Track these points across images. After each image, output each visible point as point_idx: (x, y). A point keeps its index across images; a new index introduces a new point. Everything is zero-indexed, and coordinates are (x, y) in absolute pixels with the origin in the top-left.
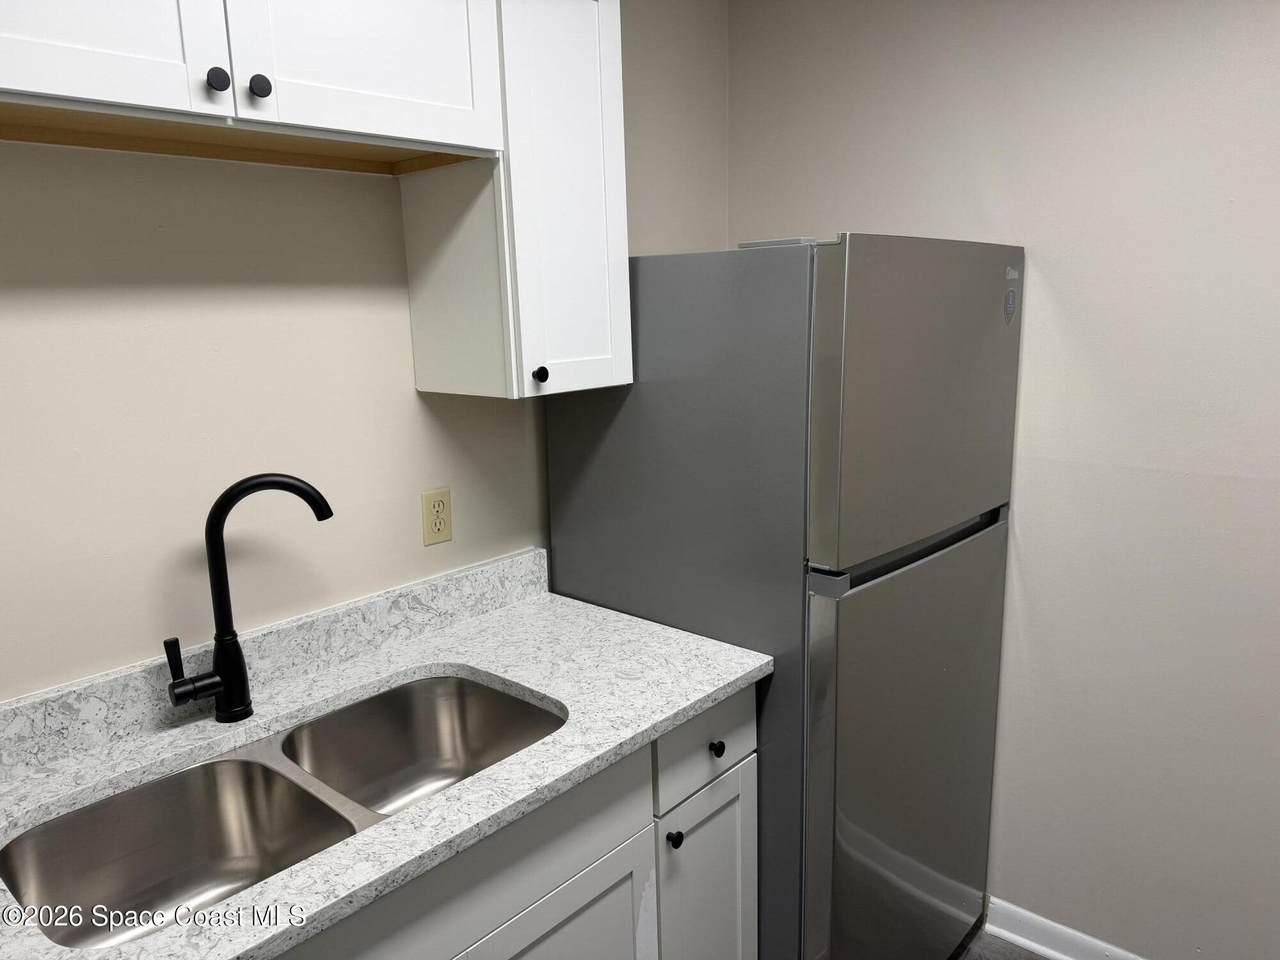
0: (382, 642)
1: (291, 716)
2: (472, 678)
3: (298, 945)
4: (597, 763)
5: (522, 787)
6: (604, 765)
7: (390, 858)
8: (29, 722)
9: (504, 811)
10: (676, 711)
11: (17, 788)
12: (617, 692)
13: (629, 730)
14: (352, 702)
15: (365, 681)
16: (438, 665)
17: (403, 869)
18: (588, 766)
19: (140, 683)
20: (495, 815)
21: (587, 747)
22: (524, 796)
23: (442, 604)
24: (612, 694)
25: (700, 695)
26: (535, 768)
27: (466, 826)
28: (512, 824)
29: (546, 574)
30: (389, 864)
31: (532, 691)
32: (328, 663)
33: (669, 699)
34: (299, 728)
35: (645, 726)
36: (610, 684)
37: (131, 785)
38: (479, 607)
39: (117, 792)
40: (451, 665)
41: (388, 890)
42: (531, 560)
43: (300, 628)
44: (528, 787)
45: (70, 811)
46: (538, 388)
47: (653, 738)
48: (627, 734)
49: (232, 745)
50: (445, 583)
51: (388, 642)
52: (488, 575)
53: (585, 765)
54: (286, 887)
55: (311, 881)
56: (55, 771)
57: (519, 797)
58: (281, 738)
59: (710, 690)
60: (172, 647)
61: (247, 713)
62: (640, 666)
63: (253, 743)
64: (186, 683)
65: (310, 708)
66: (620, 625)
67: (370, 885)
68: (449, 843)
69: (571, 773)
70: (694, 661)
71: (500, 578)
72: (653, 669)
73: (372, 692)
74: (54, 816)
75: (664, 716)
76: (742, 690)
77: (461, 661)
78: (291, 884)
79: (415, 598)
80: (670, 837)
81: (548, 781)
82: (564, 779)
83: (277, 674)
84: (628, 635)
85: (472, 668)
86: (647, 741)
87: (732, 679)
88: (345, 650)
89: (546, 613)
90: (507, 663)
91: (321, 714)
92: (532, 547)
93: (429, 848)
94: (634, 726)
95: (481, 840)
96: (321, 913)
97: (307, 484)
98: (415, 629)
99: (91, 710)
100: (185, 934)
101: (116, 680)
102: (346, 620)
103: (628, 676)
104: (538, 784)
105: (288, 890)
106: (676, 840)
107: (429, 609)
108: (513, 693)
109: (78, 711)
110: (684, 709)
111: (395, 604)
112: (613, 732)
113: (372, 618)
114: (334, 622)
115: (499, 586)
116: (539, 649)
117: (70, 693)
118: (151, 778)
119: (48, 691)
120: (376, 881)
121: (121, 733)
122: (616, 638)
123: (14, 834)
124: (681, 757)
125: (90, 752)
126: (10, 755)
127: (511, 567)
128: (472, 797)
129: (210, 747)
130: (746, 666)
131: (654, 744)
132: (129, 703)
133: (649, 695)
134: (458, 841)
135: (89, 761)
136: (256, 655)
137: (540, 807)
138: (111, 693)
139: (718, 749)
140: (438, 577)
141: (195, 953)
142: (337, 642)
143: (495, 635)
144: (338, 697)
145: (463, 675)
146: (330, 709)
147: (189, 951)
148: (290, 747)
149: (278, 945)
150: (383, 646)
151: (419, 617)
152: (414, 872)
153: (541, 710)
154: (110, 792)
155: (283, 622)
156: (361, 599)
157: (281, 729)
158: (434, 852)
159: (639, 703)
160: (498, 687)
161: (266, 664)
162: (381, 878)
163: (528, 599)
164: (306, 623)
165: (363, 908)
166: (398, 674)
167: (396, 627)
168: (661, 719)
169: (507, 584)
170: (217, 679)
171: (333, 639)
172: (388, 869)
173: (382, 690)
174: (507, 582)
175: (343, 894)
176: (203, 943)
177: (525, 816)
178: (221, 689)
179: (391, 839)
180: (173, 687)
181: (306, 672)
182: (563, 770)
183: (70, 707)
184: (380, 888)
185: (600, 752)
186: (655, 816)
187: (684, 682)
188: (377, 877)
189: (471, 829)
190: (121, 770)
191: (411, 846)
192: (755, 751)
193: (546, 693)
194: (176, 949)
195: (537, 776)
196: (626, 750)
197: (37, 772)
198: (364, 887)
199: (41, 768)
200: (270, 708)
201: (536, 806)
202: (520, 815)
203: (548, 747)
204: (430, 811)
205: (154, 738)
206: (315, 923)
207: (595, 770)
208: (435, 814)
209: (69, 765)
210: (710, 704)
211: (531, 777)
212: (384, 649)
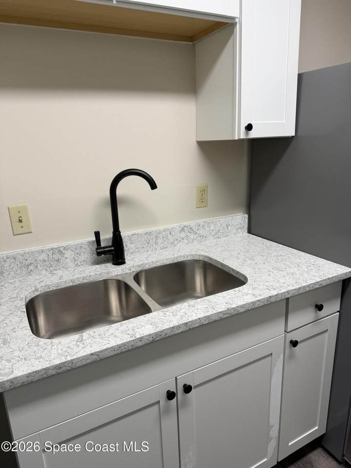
0: (177, 244)
1: (139, 266)
2: (209, 262)
3: (117, 354)
4: (258, 303)
5: (221, 307)
6: (261, 304)
7: (160, 325)
8: (47, 255)
9: (212, 315)
10: (300, 286)
11: (41, 278)
12: (272, 275)
13: (275, 291)
14: (162, 264)
15: (168, 257)
16: (197, 255)
17: (165, 331)
18: (253, 303)
19: (86, 247)
20: (208, 316)
21: (254, 295)
22: (221, 310)
23: (201, 232)
24: (269, 275)
25: (313, 282)
26: (229, 299)
27: (195, 318)
28: (215, 321)
29: (247, 225)
30: (159, 328)
31: (233, 270)
32: (156, 249)
33: (297, 281)
34: (141, 272)
35: (283, 291)
36: (269, 271)
37: (79, 283)
38: (217, 235)
39: (74, 284)
40: (202, 256)
41: (158, 339)
42: (240, 219)
43: (146, 234)
44: (224, 307)
45: (57, 288)
46: (247, 134)
47: (287, 297)
48: (274, 293)
49: (116, 273)
50: (203, 224)
51: (179, 244)
52: (221, 222)
53: (252, 302)
54: (118, 329)
55: (127, 329)
56: (54, 274)
57: (219, 310)
58: (134, 273)
59: (318, 280)
60: (97, 234)
61: (123, 262)
62: (285, 266)
63: (124, 274)
64: (101, 248)
65: (146, 264)
66: (278, 248)
67: (150, 335)
68: (186, 324)
69: (244, 305)
70: (312, 267)
71: (226, 225)
72: (291, 268)
73: (171, 262)
74: (51, 289)
75: (293, 288)
76: (335, 283)
77: (206, 254)
78: (119, 329)
79: (191, 228)
80: (291, 342)
81: (234, 306)
82: (242, 307)
83: (137, 250)
84: (281, 253)
85: (210, 258)
86: (283, 297)
87: (331, 276)
88: (162, 245)
89: (244, 241)
90: (224, 258)
91: (150, 267)
92: (242, 214)
93: (177, 324)
94: (278, 290)
95: (201, 326)
96: (128, 342)
97: (147, 174)
98: (190, 241)
99: (68, 254)
100: (76, 340)
101: (78, 244)
102: (164, 233)
103: (279, 269)
104: (229, 306)
105: (118, 331)
106: (294, 344)
107: (196, 233)
108: (225, 269)
109: (64, 254)
110: (304, 287)
111: (183, 230)
112: (267, 290)
113: (173, 234)
114: (159, 233)
115: (226, 229)
116: (239, 254)
117: (61, 247)
118: (86, 281)
119: (55, 245)
120: (153, 334)
121: (79, 264)
122: (275, 254)
123: (37, 293)
124: (301, 308)
125: (69, 269)
126: (40, 266)
127: (232, 220)
128: (199, 307)
129: (108, 273)
130: (338, 272)
131: (287, 299)
132: (82, 253)
133: (287, 278)
134: (190, 324)
135: (67, 272)
136: (129, 242)
137: (229, 317)
138: (76, 249)
139: (320, 308)
140: (201, 221)
141: (77, 348)
142: (160, 241)
143: (222, 246)
144: (157, 261)
145: (206, 260)
146: (154, 265)
147: (75, 347)
148: (137, 278)
149: (109, 352)
150: (177, 245)
151: (192, 236)
152: (170, 333)
153: (236, 278)
154: (71, 284)
155: (140, 231)
156: (170, 226)
157: (135, 270)
158: (179, 327)
159: (282, 281)
160: (220, 266)
161: (132, 246)
162: (155, 333)
163: (238, 235)
164: (148, 232)
165: (146, 344)
166: (181, 256)
167: (183, 239)
168: (292, 289)
169: (229, 228)
170: (113, 248)
171: (158, 240)
172: (158, 330)
173: (174, 262)
174: (229, 227)
175: (138, 337)
176: (81, 345)
177: (222, 319)
178: (114, 252)
179: (163, 318)
180: (97, 249)
181: (147, 251)
182: (241, 303)
183: (61, 251)
184: (154, 337)
185: (260, 298)
186: (285, 331)
187: (306, 275)
188: (153, 332)
189: (196, 320)
190: (75, 277)
191: (170, 322)
192: (338, 312)
193: (239, 271)
194: (71, 345)
195: (229, 303)
196: (273, 300)
197: (50, 273)
198: (147, 335)
199: (51, 272)
200: (132, 262)
201: (228, 316)
202: (220, 318)
203: (236, 292)
204: (181, 309)
205: (90, 267)
206: (125, 347)
207: (257, 306)
208: (183, 311)
209: (60, 273)
210: (318, 286)
211: (226, 303)
212: (178, 246)
